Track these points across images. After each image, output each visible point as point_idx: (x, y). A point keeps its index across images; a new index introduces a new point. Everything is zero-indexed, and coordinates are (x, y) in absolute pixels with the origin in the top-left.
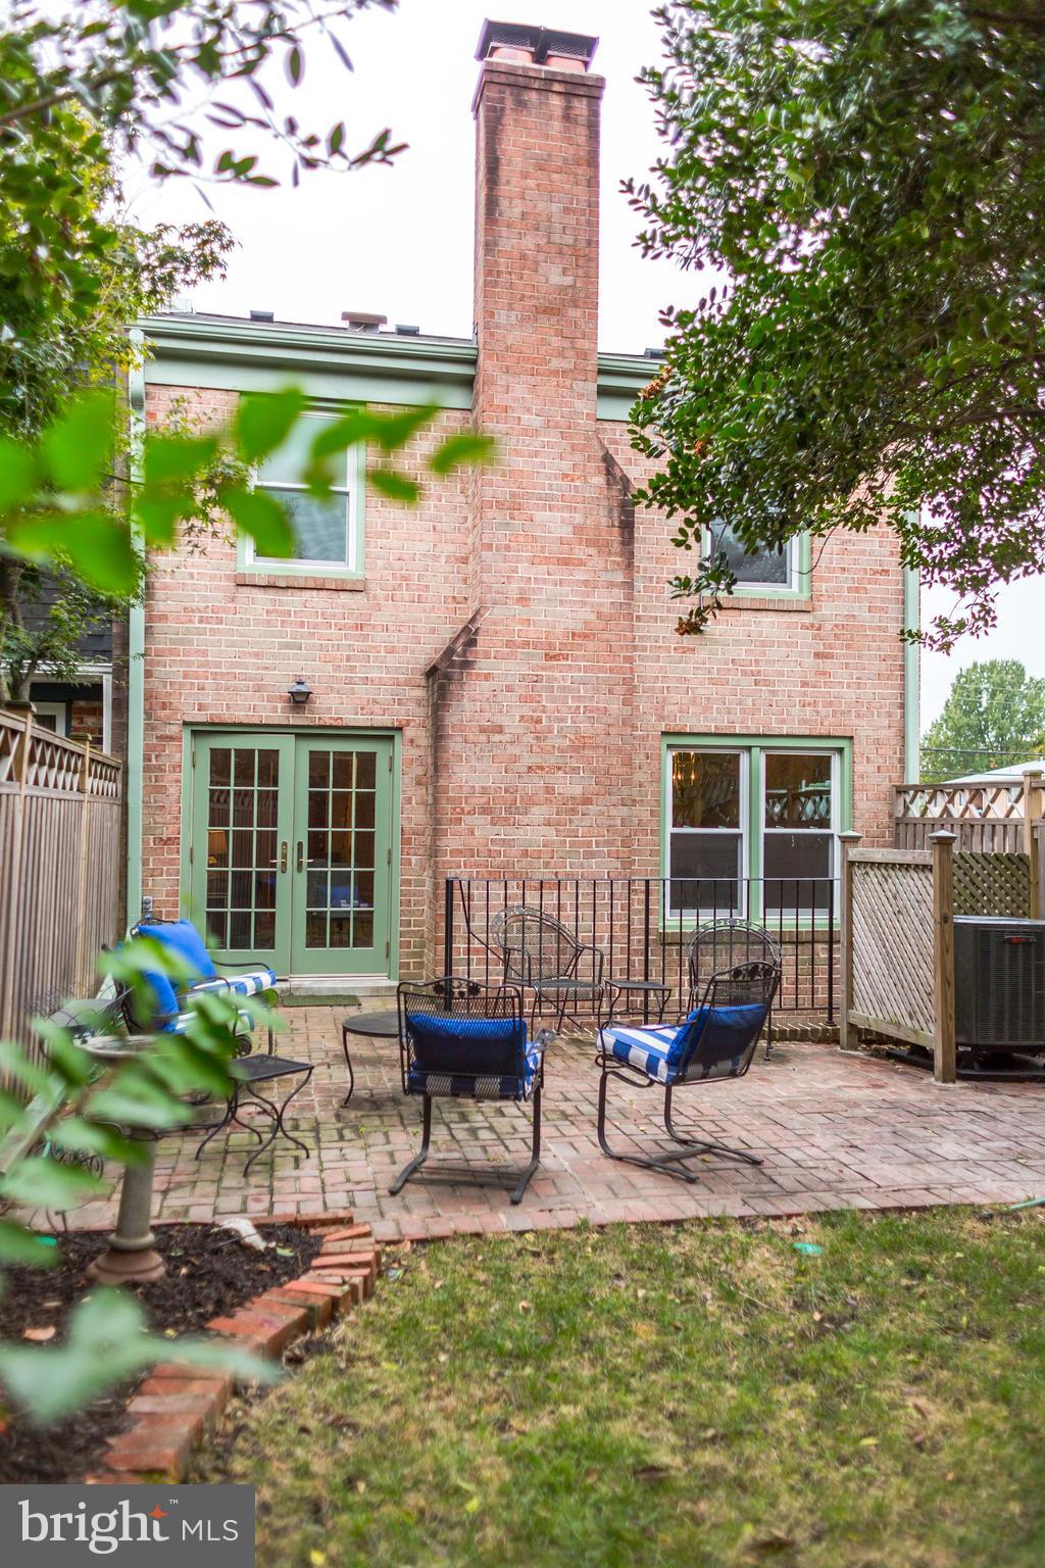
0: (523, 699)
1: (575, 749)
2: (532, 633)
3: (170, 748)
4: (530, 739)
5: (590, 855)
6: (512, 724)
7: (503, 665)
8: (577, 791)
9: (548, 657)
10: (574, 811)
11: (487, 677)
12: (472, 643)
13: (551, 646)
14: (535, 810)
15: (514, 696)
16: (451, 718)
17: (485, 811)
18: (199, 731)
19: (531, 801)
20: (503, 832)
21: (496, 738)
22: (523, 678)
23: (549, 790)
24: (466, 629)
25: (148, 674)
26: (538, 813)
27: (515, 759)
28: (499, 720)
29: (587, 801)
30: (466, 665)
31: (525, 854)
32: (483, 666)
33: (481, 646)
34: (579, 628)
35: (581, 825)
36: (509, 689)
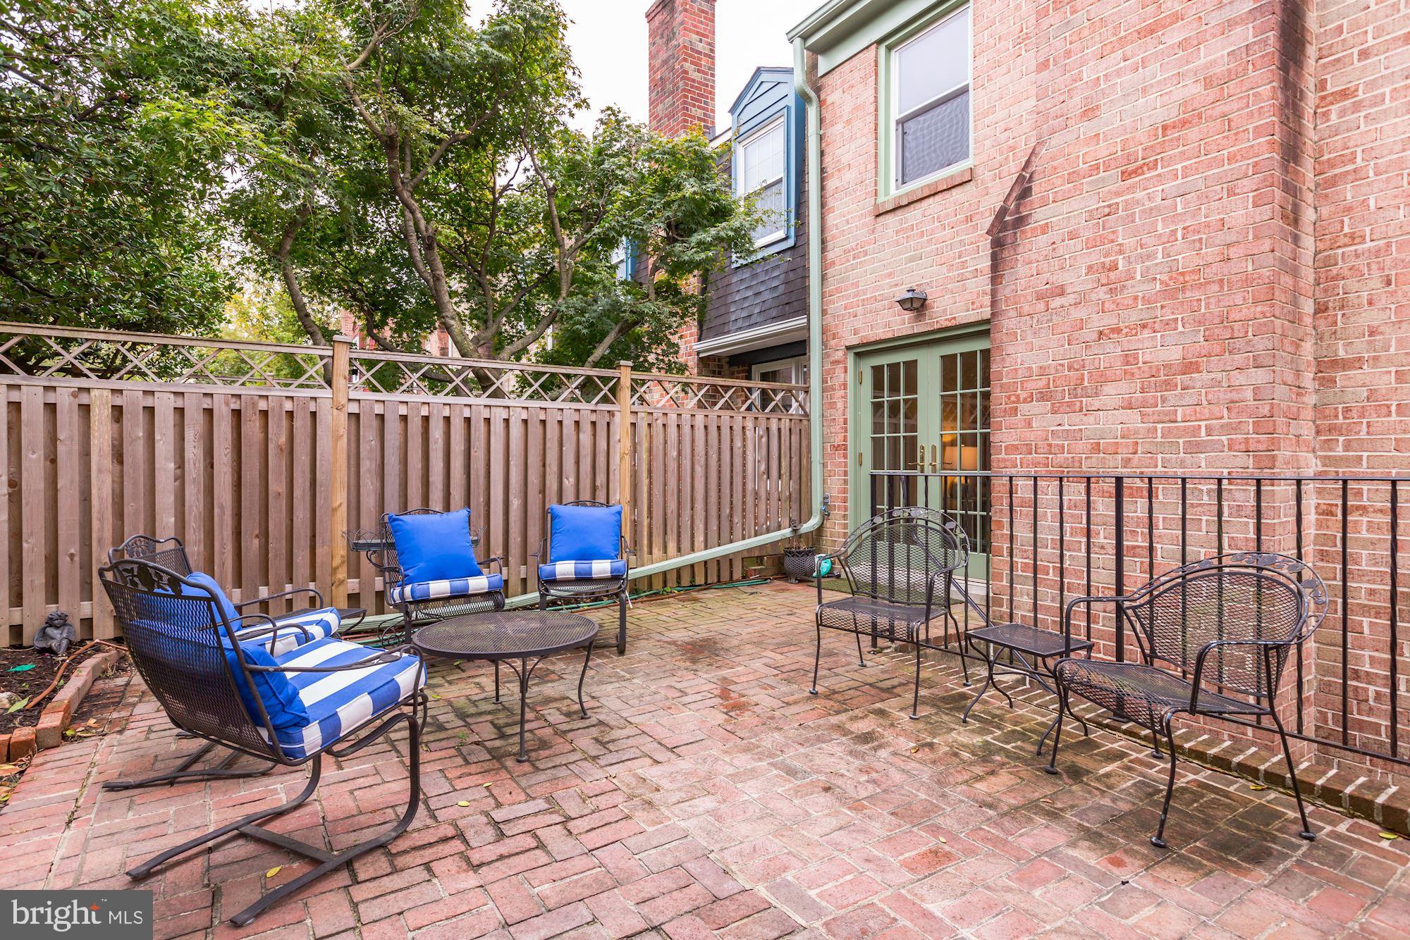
0: (1090, 245)
1: (1169, 293)
2: (1102, 150)
3: (839, 369)
4: (1102, 293)
5: (1195, 448)
6: (1077, 279)
7: (1064, 207)
8: (1174, 354)
9: (1126, 175)
10: (1169, 386)
11: (1045, 229)
12: (1026, 193)
13: (1129, 158)
14: (1109, 388)
15: (1076, 244)
16: (1005, 291)
17: (1044, 396)
18: (862, 352)
19: (1102, 378)
20: (1068, 421)
21: (1057, 302)
22: (1091, 215)
23: (1129, 358)
24: (1021, 178)
25: (824, 312)
26: (1113, 393)
27: (1081, 325)
28: (1060, 278)
29: (1190, 367)
30: (1020, 221)
31: (1097, 448)
32: (1039, 216)
33: (1036, 195)
34: (1172, 115)
35: (1179, 403)
36: (1073, 236)
